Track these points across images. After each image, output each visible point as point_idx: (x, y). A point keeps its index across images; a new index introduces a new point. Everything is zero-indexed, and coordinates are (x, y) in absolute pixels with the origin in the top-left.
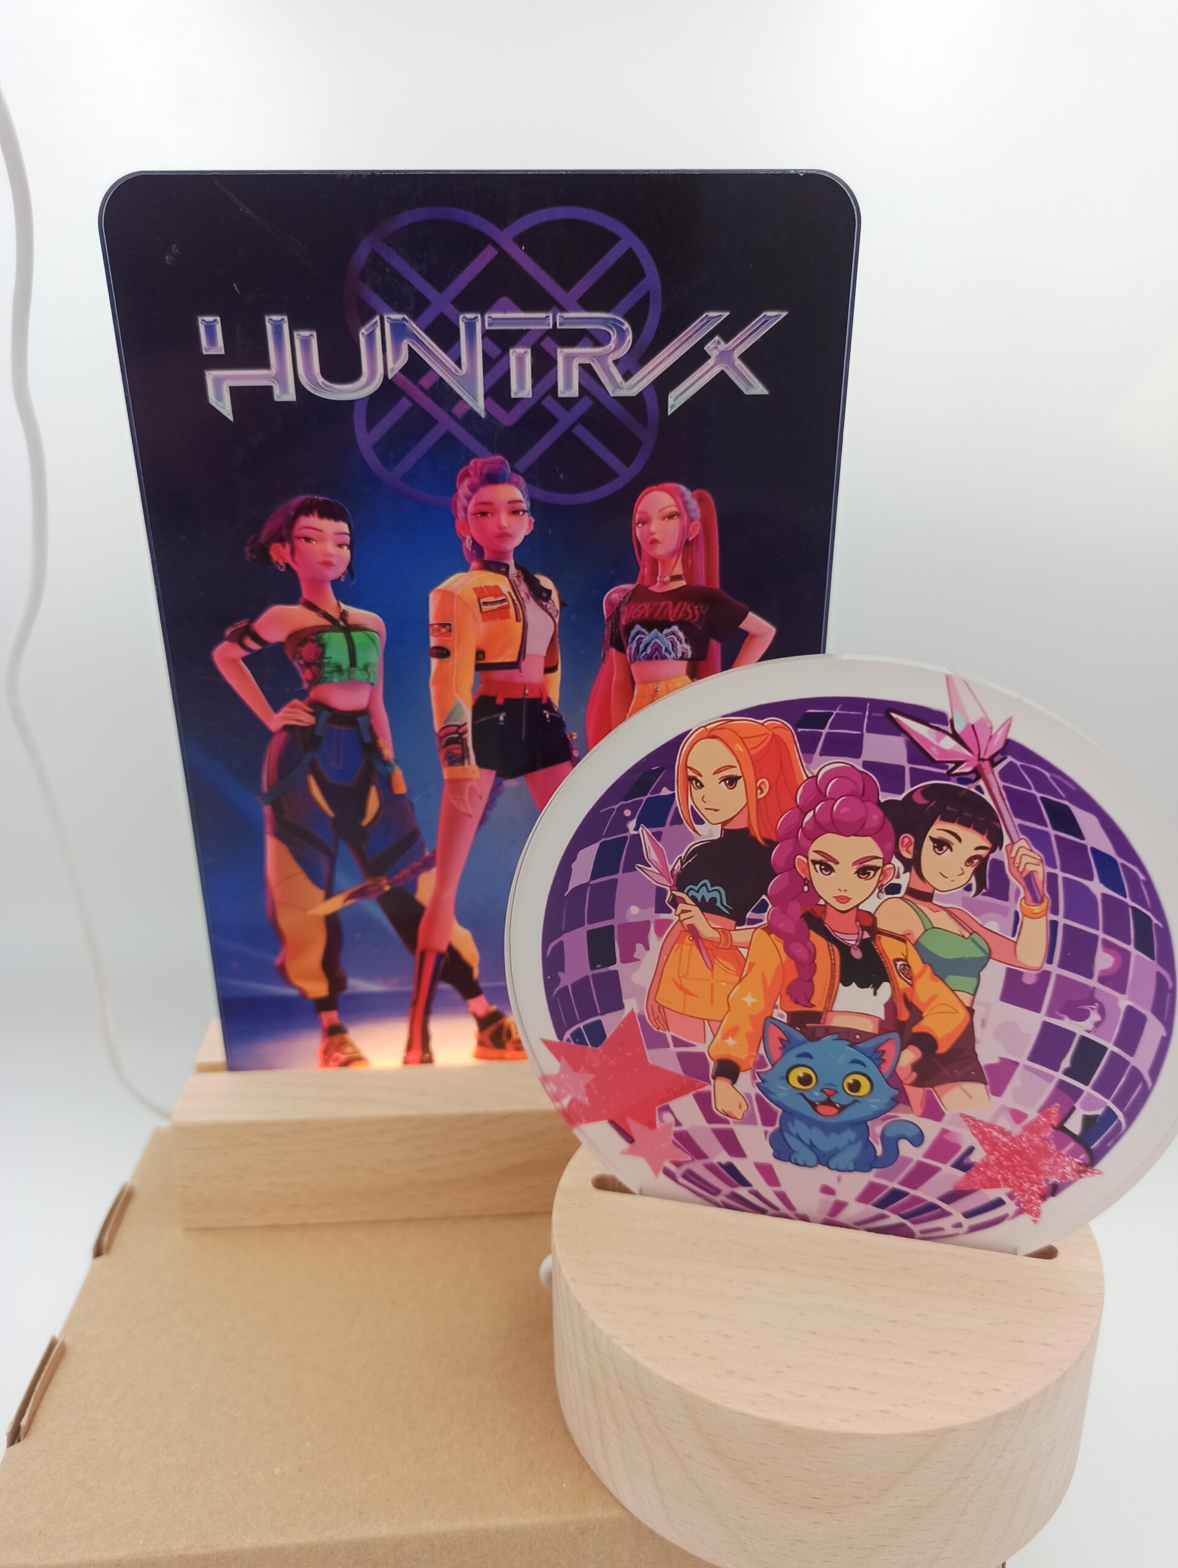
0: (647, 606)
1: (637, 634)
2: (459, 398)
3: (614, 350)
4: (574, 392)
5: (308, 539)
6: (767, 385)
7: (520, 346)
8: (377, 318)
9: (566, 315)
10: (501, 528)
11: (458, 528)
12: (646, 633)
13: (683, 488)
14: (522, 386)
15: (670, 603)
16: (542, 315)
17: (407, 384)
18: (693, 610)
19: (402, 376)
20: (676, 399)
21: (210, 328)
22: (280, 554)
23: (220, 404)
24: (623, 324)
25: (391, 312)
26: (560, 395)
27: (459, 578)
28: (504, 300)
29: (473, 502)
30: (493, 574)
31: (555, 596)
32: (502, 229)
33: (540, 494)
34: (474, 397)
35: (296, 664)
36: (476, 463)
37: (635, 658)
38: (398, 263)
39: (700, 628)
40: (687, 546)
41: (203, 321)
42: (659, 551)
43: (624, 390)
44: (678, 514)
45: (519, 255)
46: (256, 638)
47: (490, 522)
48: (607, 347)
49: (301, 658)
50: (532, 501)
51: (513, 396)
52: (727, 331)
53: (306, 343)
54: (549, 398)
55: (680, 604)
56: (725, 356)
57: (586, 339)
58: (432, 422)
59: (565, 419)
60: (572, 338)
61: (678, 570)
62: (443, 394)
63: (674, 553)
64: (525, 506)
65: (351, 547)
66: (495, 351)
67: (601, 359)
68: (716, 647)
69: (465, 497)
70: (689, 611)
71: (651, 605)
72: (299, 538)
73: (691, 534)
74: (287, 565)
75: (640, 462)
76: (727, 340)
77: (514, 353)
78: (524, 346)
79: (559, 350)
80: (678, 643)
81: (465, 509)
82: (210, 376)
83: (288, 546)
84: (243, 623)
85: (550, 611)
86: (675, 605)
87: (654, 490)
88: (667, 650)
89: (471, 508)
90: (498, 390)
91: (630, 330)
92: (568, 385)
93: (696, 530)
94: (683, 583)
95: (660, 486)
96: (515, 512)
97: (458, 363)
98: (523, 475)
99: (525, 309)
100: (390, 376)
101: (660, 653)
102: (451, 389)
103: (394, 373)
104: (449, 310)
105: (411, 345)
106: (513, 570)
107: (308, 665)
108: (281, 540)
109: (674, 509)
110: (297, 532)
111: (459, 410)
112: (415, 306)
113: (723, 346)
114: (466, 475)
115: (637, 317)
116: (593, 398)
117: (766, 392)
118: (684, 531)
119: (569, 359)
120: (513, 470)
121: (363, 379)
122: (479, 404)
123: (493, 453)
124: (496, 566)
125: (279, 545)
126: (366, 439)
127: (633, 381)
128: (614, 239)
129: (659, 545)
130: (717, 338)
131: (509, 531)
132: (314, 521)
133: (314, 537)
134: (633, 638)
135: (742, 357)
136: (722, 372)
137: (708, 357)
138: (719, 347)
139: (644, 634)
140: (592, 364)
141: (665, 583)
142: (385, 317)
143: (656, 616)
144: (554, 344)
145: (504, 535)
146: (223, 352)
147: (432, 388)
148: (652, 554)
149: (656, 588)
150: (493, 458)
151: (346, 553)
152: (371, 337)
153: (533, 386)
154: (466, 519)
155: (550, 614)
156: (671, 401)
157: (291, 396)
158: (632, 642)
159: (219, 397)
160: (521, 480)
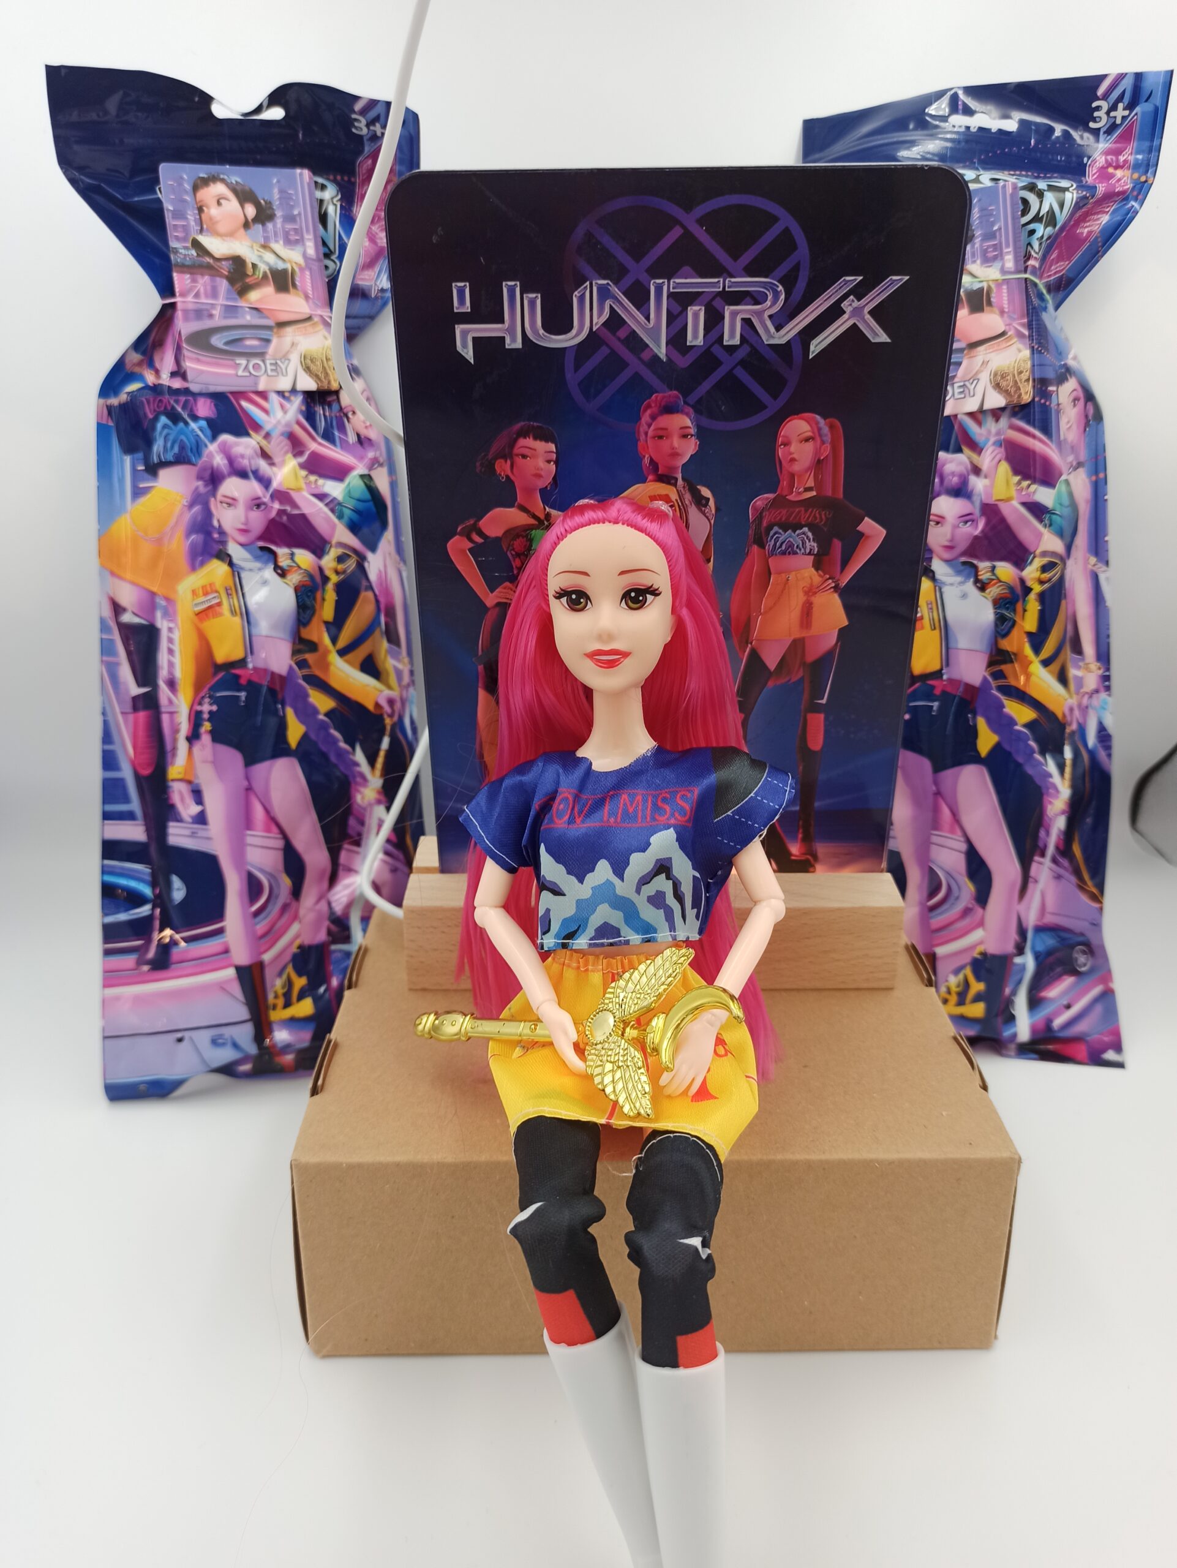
0: (784, 512)
1: (776, 533)
2: (647, 346)
3: (770, 307)
4: (737, 341)
5: (524, 456)
6: (889, 335)
7: (695, 305)
8: (588, 283)
9: (733, 280)
10: (673, 449)
11: (640, 448)
12: (783, 533)
13: (818, 417)
14: (696, 337)
15: (803, 509)
16: (716, 280)
17: (607, 335)
18: (820, 515)
19: (603, 328)
20: (816, 346)
21: (461, 292)
22: (502, 468)
23: (465, 350)
24: (778, 287)
25: (599, 279)
26: (725, 343)
27: (637, 488)
28: (687, 269)
29: (652, 428)
30: (664, 485)
31: (712, 503)
32: (688, 213)
33: (706, 422)
34: (658, 343)
35: (508, 553)
36: (656, 397)
37: (772, 553)
38: (607, 241)
39: (825, 529)
40: (818, 464)
41: (456, 285)
42: (796, 468)
43: (776, 339)
44: (813, 438)
45: (701, 234)
46: (481, 533)
47: (665, 444)
48: (765, 304)
49: (513, 549)
50: (699, 427)
51: (688, 344)
52: (859, 292)
53: (532, 303)
54: (717, 346)
55: (810, 510)
56: (857, 312)
57: (748, 299)
58: (624, 365)
59: (728, 363)
60: (736, 298)
61: (811, 483)
62: (635, 343)
63: (809, 469)
64: (693, 431)
65: (556, 463)
66: (677, 309)
67: (759, 314)
68: (837, 545)
69: (646, 423)
70: (817, 515)
71: (787, 512)
72: (517, 455)
73: (822, 455)
74: (507, 476)
75: (785, 396)
76: (859, 300)
77: (691, 310)
78: (699, 305)
79: (726, 307)
80: (807, 541)
81: (646, 434)
82: (459, 329)
83: (509, 462)
84: (472, 522)
85: (708, 515)
86: (806, 511)
87: (795, 419)
88: (797, 546)
89: (650, 433)
90: (677, 339)
91: (783, 291)
92: (732, 335)
93: (827, 450)
94: (814, 493)
95: (799, 415)
96: (685, 436)
97: (648, 318)
98: (693, 407)
99: (702, 277)
100: (594, 330)
101: (793, 549)
102: (642, 340)
103: (597, 327)
104: (643, 277)
105: (614, 306)
106: (680, 482)
107: (518, 555)
108: (505, 457)
109: (810, 434)
110: (516, 451)
111: (645, 356)
112: (617, 274)
113: (856, 304)
114: (649, 406)
115: (789, 282)
116: (752, 346)
117: (889, 340)
118: (817, 452)
119: (734, 314)
120: (685, 403)
121: (574, 332)
122: (662, 351)
123: (671, 390)
124: (666, 479)
125: (502, 461)
126: (573, 379)
127: (783, 331)
128: (775, 219)
129: (796, 463)
130: (852, 297)
131: (679, 451)
132: (529, 442)
133: (529, 454)
134: (772, 537)
135: (870, 313)
136: (855, 324)
137: (844, 312)
138: (853, 304)
139: (780, 534)
140: (752, 319)
141: (800, 493)
142: (594, 283)
143: (791, 519)
144: (723, 303)
145: (675, 455)
146: (469, 310)
147: (627, 337)
148: (790, 470)
149: (792, 497)
150: (670, 393)
151: (553, 466)
152: (582, 299)
153: (704, 336)
154: (647, 441)
155: (707, 518)
156: (812, 348)
157: (518, 344)
158: (770, 541)
159: (465, 346)
160: (691, 410)
